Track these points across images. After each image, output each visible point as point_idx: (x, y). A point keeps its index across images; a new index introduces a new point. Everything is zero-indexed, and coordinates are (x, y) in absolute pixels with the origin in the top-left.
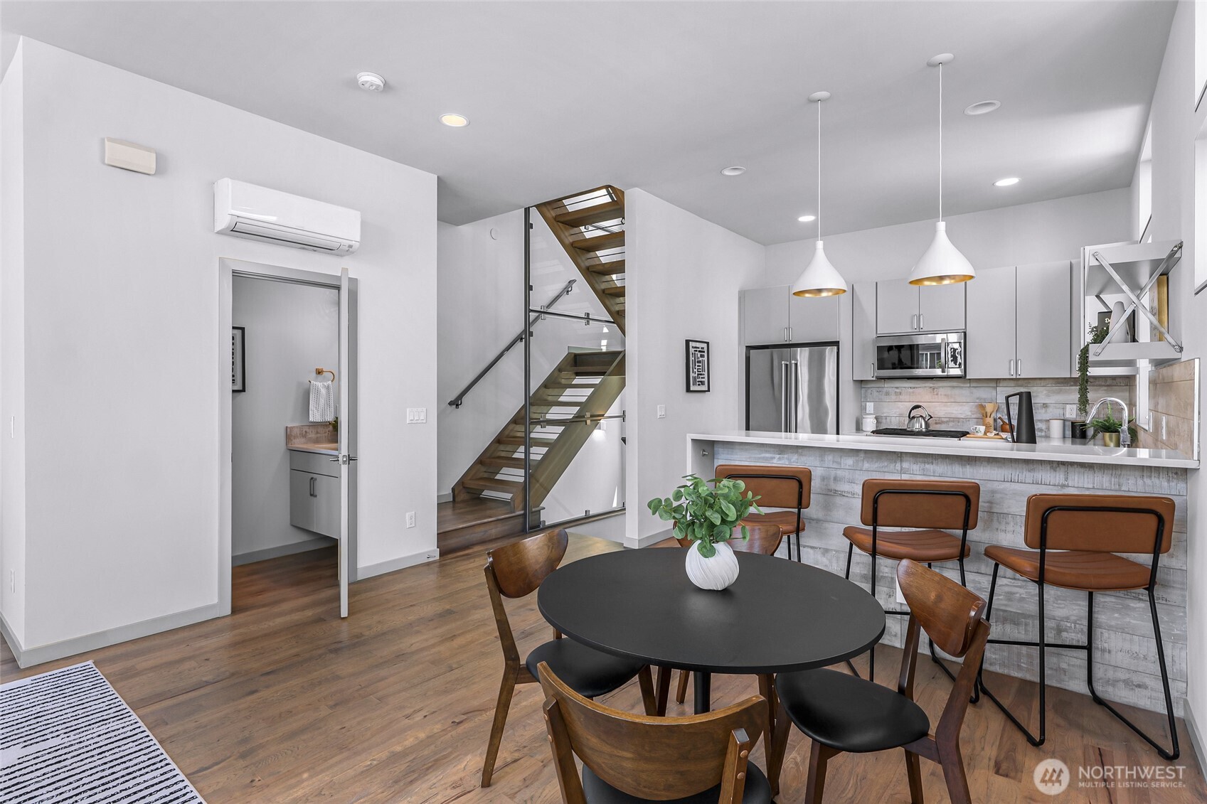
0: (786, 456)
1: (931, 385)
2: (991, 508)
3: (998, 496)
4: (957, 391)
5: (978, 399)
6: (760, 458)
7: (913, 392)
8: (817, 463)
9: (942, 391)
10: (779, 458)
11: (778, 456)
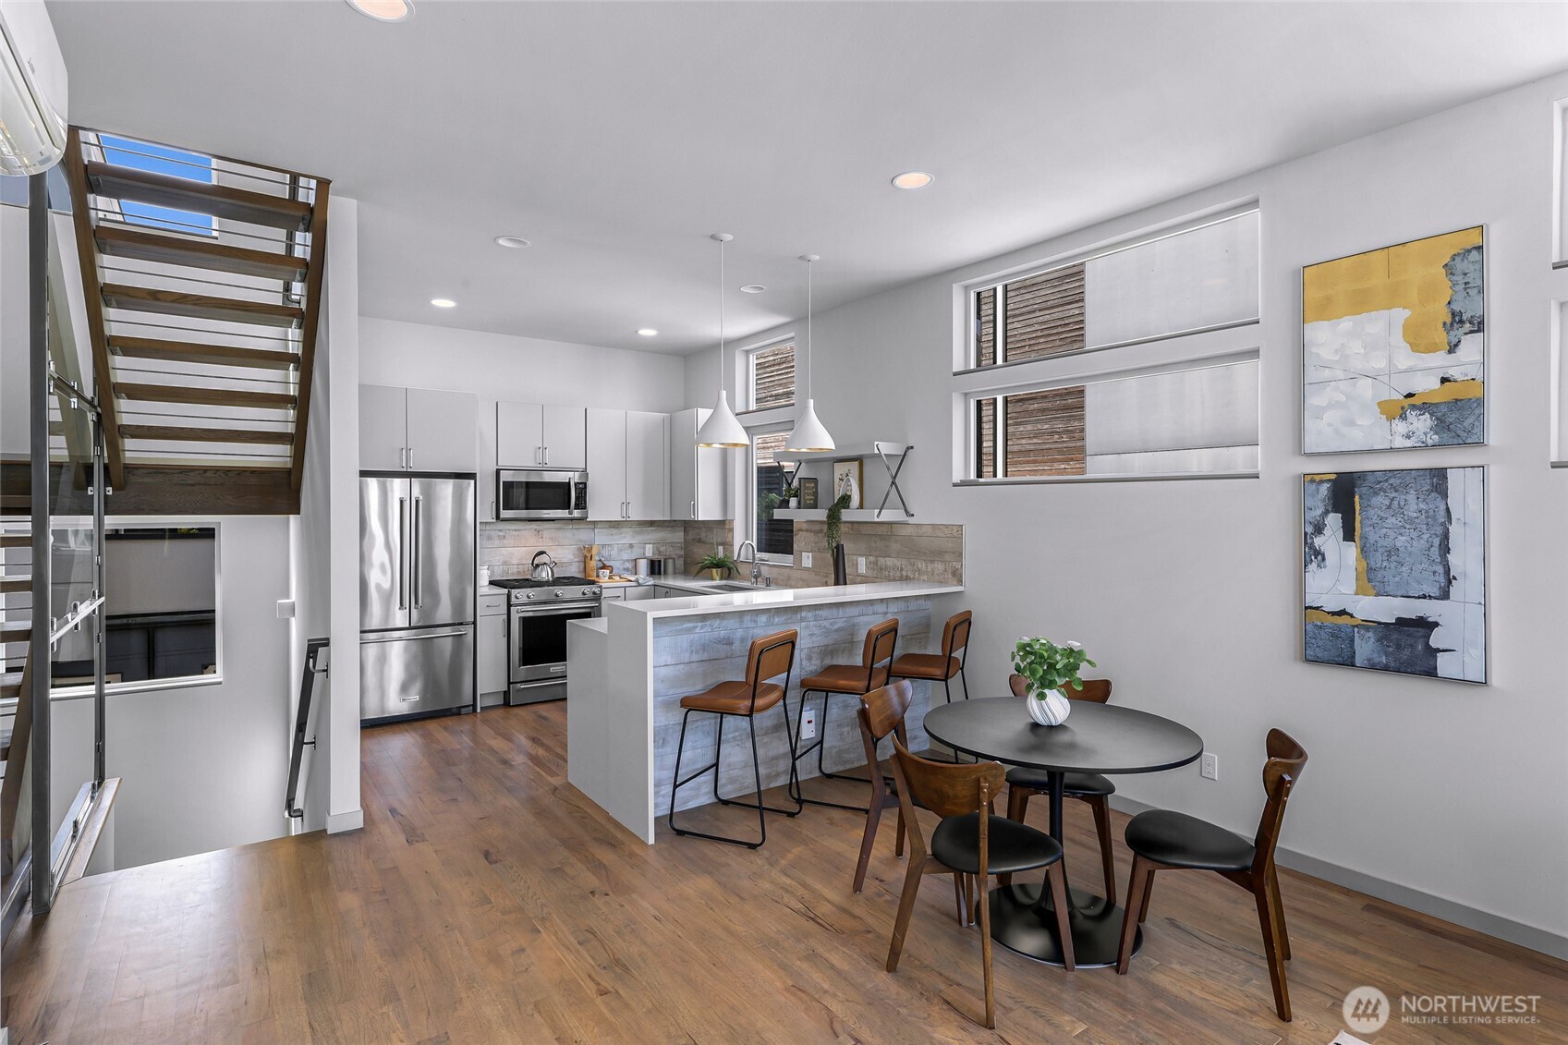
0: (708, 623)
1: (536, 527)
2: (852, 638)
3: (856, 628)
4: (560, 534)
5: (579, 541)
6: (682, 630)
7: (518, 536)
8: (737, 625)
9: (546, 534)
10: (702, 627)
11: (700, 624)
